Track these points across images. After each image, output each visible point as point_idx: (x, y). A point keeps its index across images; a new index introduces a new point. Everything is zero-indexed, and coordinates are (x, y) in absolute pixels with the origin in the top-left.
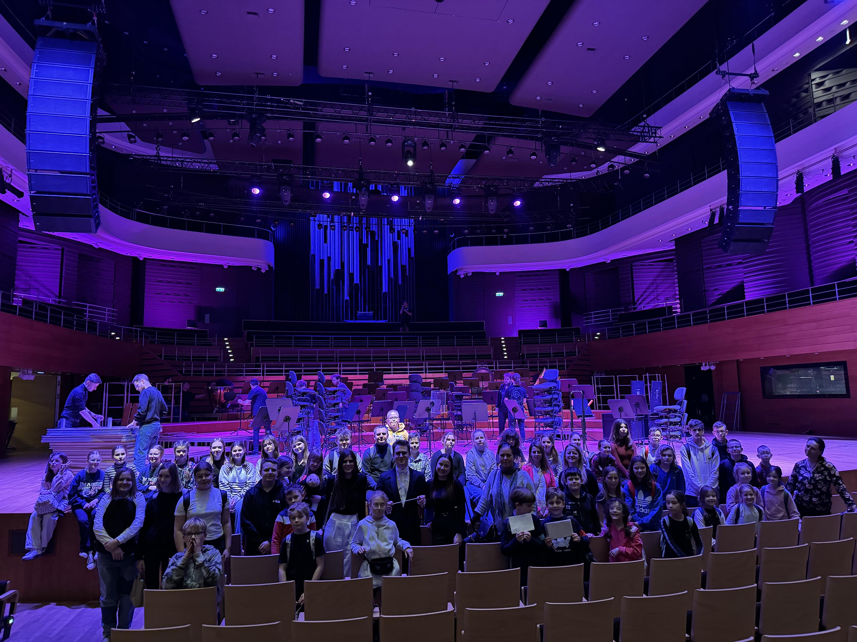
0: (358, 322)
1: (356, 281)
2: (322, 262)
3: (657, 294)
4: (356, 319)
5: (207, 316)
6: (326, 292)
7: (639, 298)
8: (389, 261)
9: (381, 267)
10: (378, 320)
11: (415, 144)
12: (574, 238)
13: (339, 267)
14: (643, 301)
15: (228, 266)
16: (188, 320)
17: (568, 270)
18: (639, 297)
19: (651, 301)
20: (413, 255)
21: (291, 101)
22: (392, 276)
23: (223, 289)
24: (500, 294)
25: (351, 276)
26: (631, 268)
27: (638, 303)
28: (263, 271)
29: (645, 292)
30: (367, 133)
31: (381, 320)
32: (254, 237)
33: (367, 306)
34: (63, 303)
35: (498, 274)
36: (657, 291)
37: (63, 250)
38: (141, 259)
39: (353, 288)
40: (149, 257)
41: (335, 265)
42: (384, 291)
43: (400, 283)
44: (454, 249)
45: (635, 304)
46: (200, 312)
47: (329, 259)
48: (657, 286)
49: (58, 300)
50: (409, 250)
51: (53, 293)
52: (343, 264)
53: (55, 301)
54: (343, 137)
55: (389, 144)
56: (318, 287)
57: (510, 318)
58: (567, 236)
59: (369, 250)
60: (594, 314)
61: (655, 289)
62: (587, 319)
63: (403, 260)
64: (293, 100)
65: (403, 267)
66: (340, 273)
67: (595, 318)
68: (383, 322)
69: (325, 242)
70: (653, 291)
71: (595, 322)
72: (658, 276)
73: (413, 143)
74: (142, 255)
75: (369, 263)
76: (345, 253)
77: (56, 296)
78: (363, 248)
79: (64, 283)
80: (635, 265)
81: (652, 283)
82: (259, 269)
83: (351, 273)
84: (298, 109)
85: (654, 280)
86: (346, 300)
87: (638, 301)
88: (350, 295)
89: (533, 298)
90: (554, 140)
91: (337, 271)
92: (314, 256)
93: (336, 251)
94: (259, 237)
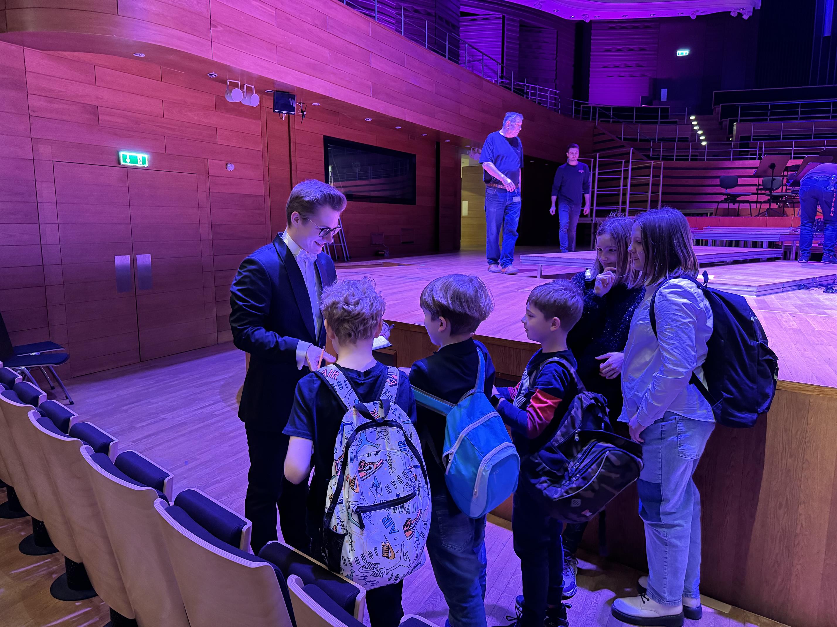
5: (664, 92)
15: (697, 16)
23: (688, 51)
28: (746, 17)
37: (503, 18)
38: (587, 21)
40: (596, 18)
46: (654, 86)
74: (588, 16)
79: (506, 60)
82: (740, 14)
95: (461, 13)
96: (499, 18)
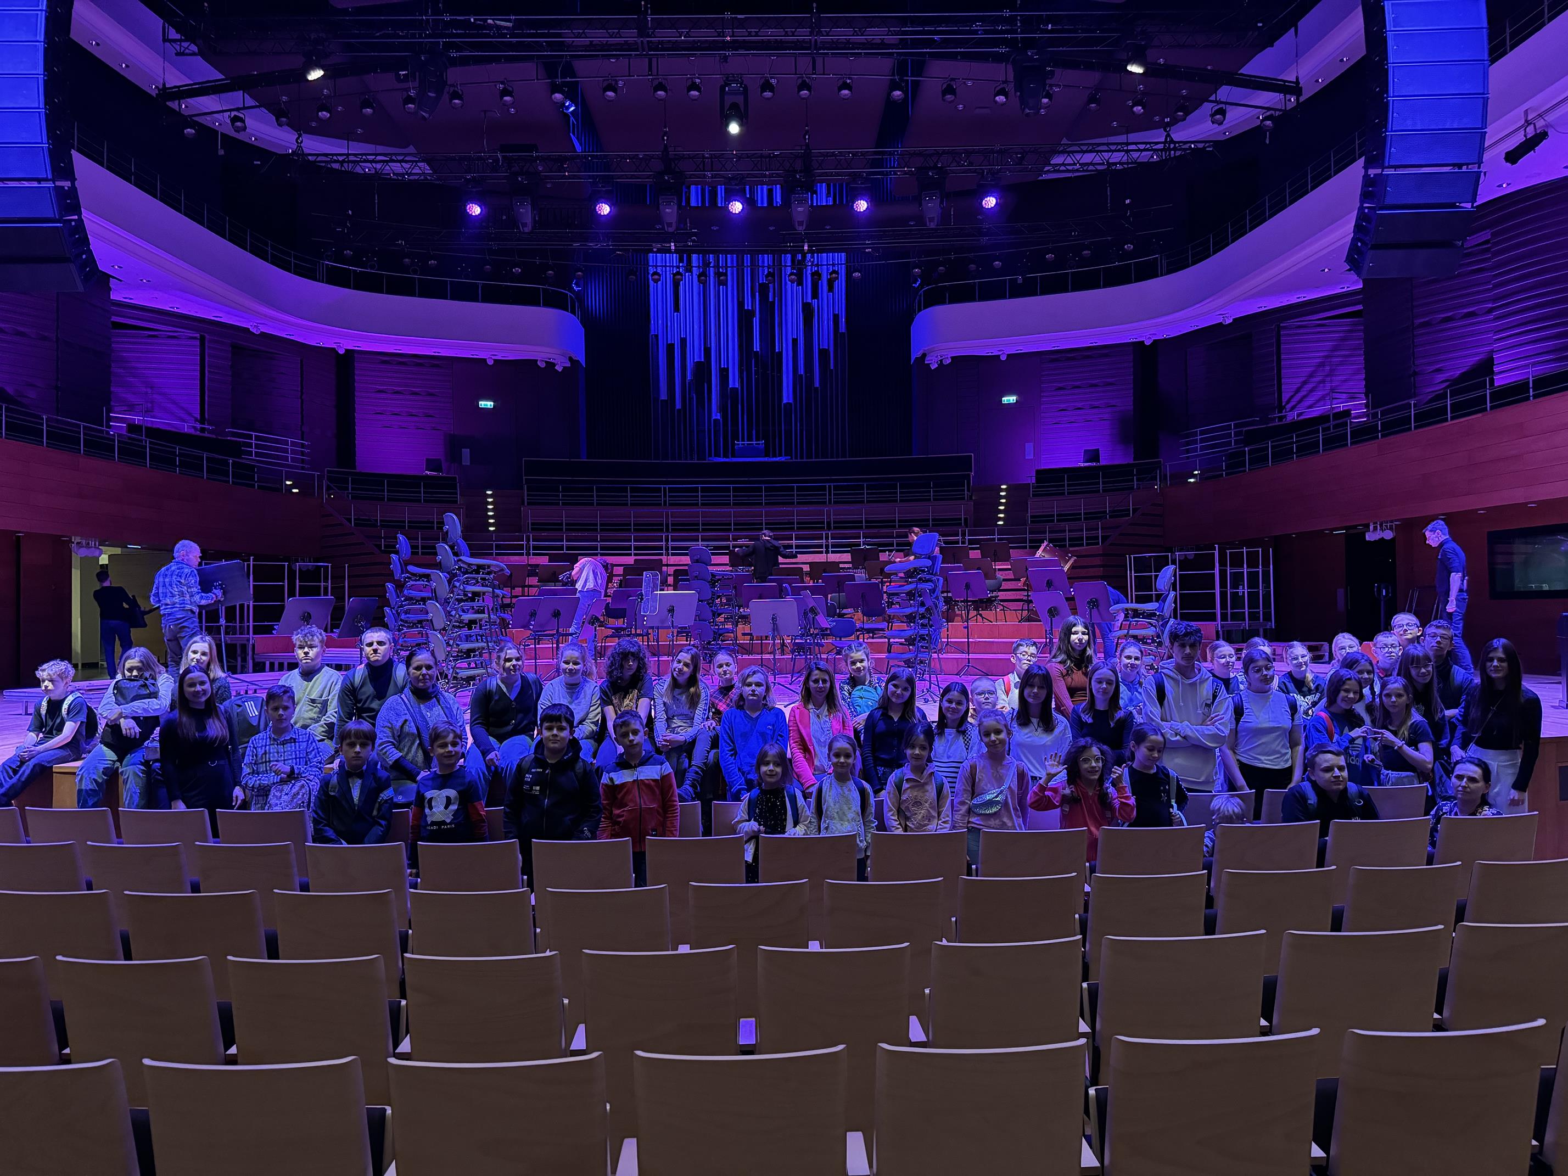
0: (734, 460)
1: (734, 382)
2: (670, 347)
3: (1331, 386)
4: (733, 456)
5: (466, 452)
6: (678, 405)
7: (1292, 397)
8: (795, 341)
9: (780, 353)
10: (774, 456)
11: (746, 88)
12: (1162, 275)
13: (700, 358)
14: (1300, 401)
15: (495, 360)
16: (427, 459)
17: (1148, 343)
18: (1292, 394)
19: (1318, 401)
20: (843, 328)
21: (490, 21)
22: (801, 371)
23: (492, 403)
24: (1010, 399)
25: (724, 373)
26: (1279, 332)
27: (1288, 406)
28: (559, 368)
29: (1304, 383)
30: (649, 75)
31: (780, 455)
32: (538, 305)
33: (754, 431)
34: (210, 432)
35: (1003, 358)
36: (1331, 381)
37: (202, 340)
38: (341, 352)
39: (728, 396)
40: (356, 348)
41: (694, 355)
42: (785, 401)
43: (817, 384)
44: (920, 310)
45: (1281, 408)
46: (454, 445)
47: (683, 341)
48: (1331, 371)
49: (199, 426)
50: (836, 317)
51: (190, 414)
52: (708, 351)
53: (195, 428)
54: (604, 85)
55: (693, 93)
56: (664, 396)
57: (1029, 447)
58: (1147, 272)
59: (756, 321)
60: (1202, 433)
61: (1327, 376)
62: (1188, 444)
63: (824, 338)
64: (493, 20)
65: (824, 354)
66: (702, 370)
67: (1202, 440)
68: (783, 460)
69: (677, 309)
70: (1323, 382)
71: (1202, 448)
72: (1335, 348)
73: (741, 87)
74: (343, 345)
75: (757, 347)
76: (712, 331)
77: (196, 420)
78: (745, 318)
79: (209, 397)
80: (1285, 328)
81: (1322, 365)
82: (551, 365)
83: (724, 368)
84: (504, 36)
85: (1326, 357)
86: (714, 420)
87: (1288, 402)
88: (723, 409)
89: (1079, 405)
90: (1032, 56)
91: (698, 365)
92: (657, 336)
93: (696, 327)
94: (547, 304)
95: (113, 323)
96: (196, 338)
